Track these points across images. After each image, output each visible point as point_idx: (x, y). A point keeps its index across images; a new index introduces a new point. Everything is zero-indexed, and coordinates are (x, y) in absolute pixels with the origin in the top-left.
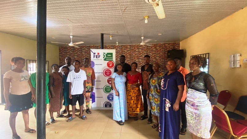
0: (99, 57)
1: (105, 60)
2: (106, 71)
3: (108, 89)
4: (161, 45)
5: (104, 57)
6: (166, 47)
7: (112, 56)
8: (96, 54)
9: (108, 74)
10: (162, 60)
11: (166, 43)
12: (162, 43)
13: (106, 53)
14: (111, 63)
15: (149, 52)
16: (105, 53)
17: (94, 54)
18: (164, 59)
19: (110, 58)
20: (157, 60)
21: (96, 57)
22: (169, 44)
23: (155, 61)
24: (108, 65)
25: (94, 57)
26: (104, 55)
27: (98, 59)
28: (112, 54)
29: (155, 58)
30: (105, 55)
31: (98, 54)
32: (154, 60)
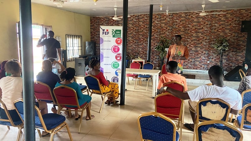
0: (108, 33)
1: (114, 36)
2: (115, 48)
3: (116, 65)
4: (234, 12)
5: (112, 34)
6: (242, 14)
7: (120, 33)
8: (105, 31)
9: (116, 50)
10: (233, 34)
11: (242, 9)
12: (235, 9)
13: (115, 30)
14: (119, 40)
15: (214, 22)
16: (113, 30)
17: (104, 30)
18: (238, 33)
19: (118, 35)
20: (226, 34)
21: (105, 33)
22: (247, 10)
23: (223, 36)
24: (117, 42)
25: (103, 33)
26: (112, 32)
27: (107, 35)
28: (120, 31)
29: (223, 31)
30: (114, 31)
31: (107, 30)
32: (221, 34)
